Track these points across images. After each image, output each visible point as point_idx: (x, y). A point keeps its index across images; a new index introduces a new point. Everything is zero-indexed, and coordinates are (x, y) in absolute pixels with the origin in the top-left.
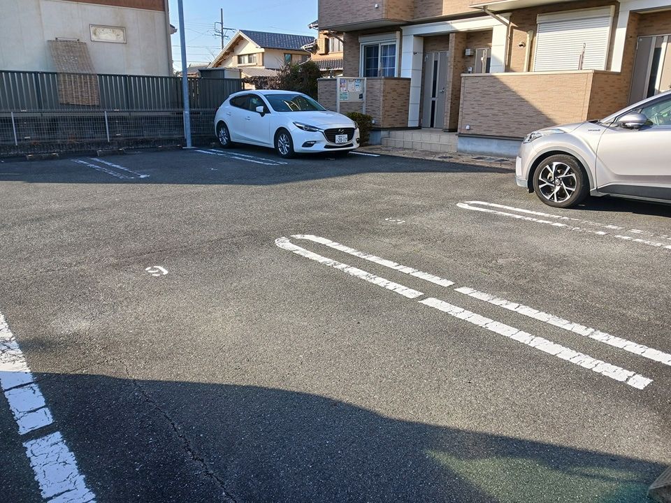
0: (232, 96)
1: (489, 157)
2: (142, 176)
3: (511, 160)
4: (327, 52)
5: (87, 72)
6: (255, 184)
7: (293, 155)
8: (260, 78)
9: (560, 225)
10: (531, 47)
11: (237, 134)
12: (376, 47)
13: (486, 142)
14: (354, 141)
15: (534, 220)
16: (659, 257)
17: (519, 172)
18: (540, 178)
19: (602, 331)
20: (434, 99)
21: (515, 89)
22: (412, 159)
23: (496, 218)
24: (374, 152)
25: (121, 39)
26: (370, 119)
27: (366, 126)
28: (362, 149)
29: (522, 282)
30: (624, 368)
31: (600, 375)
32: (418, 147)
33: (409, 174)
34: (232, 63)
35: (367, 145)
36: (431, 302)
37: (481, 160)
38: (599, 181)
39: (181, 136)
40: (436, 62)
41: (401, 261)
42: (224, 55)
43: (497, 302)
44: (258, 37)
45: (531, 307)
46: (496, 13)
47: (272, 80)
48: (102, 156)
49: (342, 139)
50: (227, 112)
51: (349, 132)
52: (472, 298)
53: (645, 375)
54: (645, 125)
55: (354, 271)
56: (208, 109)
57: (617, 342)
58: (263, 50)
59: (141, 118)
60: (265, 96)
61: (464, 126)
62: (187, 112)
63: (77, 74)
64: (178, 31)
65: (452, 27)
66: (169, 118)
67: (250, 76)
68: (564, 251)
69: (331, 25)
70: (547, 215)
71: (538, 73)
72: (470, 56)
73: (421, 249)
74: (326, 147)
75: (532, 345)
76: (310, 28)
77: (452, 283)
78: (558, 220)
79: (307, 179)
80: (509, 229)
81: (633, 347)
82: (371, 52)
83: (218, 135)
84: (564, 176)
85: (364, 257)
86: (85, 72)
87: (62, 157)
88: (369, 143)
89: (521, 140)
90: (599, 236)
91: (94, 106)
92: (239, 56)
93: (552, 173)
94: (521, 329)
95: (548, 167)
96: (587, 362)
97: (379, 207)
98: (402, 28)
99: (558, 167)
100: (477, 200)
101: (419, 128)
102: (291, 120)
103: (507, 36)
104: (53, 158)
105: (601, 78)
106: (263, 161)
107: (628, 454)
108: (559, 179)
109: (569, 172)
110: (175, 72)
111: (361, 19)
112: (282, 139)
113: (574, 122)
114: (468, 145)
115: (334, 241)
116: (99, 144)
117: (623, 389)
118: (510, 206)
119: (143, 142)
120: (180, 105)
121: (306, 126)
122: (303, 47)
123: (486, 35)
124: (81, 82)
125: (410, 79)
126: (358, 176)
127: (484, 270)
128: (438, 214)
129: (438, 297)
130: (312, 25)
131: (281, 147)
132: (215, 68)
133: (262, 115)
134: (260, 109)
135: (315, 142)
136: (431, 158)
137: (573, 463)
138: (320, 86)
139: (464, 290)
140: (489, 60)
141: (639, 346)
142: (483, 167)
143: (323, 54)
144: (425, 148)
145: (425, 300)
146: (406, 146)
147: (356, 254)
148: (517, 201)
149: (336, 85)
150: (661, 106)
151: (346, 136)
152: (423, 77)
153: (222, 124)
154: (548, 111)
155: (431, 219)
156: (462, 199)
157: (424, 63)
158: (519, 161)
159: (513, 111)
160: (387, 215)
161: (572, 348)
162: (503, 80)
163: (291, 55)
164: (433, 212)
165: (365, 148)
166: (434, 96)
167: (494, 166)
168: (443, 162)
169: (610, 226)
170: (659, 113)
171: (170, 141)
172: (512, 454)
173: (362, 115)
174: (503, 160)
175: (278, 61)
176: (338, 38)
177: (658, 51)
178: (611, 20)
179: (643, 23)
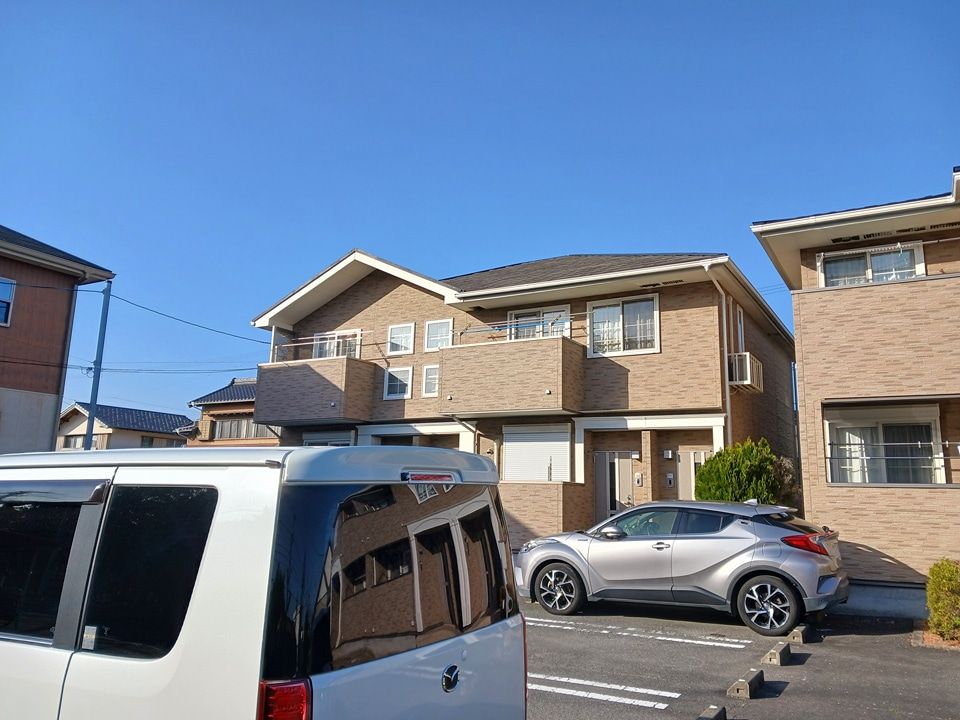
9: (569, 628)
10: (499, 455)
38: (593, 587)
46: (462, 420)
58: (110, 431)
65: (414, 429)
71: (509, 482)
98: (358, 427)
103: (475, 440)
111: (315, 417)
123: (451, 439)
177: (612, 465)
178: (569, 435)
179: (597, 442)
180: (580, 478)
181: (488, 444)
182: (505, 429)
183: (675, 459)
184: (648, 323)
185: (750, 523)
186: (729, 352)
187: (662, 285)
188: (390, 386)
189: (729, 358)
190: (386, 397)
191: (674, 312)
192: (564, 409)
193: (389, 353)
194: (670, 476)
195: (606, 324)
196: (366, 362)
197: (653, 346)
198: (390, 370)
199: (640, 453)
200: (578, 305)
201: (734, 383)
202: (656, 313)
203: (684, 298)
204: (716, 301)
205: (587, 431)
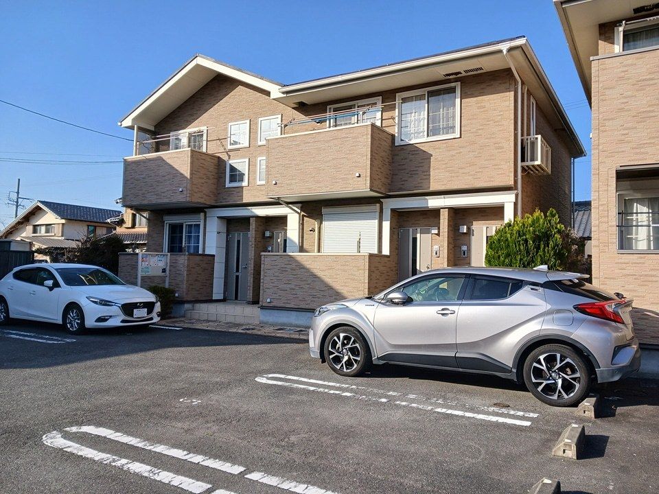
0: (16, 269)
1: (289, 328)
4: (133, 226)
7: (83, 331)
8: (56, 249)
9: (348, 394)
10: (319, 233)
11: (18, 310)
12: (181, 226)
13: (286, 313)
14: (154, 314)
15: (326, 390)
17: (311, 344)
18: (330, 349)
20: (237, 274)
21: (308, 266)
22: (215, 331)
23: (291, 391)
24: (177, 325)
26: (173, 292)
27: (169, 299)
28: (164, 322)
32: (223, 319)
33: (210, 348)
34: (26, 233)
35: (170, 318)
37: (281, 331)
38: (379, 350)
40: (239, 242)
41: (191, 449)
42: (16, 224)
43: (286, 485)
44: (57, 209)
45: (319, 486)
46: (288, 203)
47: (69, 251)
49: (140, 313)
50: (8, 286)
51: (149, 306)
52: (262, 484)
54: (407, 302)
55: (136, 467)
58: (63, 221)
60: (57, 270)
61: (266, 299)
65: (252, 212)
67: (45, 247)
69: (134, 204)
70: (338, 385)
71: (326, 254)
72: (269, 237)
74: (123, 321)
77: (243, 469)
78: (347, 390)
79: (95, 357)
80: (303, 402)
82: (176, 230)
84: (349, 346)
85: (149, 448)
88: (172, 316)
89: (313, 311)
90: (382, 403)
92: (35, 227)
93: (339, 344)
95: (335, 338)
97: (175, 386)
98: (206, 210)
99: (345, 338)
100: (274, 373)
101: (224, 300)
102: (84, 295)
103: (299, 222)
105: (375, 260)
106: (45, 339)
108: (346, 349)
109: (354, 342)
111: (166, 201)
112: (72, 315)
113: (355, 298)
114: (270, 316)
118: (305, 377)
121: (102, 300)
122: (109, 221)
123: (282, 220)
125: (214, 256)
126: (156, 352)
127: (277, 450)
128: (236, 391)
129: (226, 489)
130: (118, 201)
131: (69, 323)
132: (1, 240)
133: (51, 289)
134: (50, 283)
135: (111, 316)
136: (235, 330)
138: (122, 260)
139: (255, 476)
140: (285, 241)
142: (283, 338)
143: (129, 228)
144: (229, 320)
146: (210, 319)
147: (141, 444)
148: (312, 372)
149: (137, 260)
151: (146, 310)
152: (227, 254)
155: (228, 396)
156: (261, 373)
157: (227, 241)
158: (311, 332)
159: (307, 286)
160: (182, 395)
162: (299, 259)
163: (95, 227)
164: (231, 389)
165: (168, 321)
166: (237, 271)
167: (293, 336)
168: (246, 334)
169: (391, 393)
170: (418, 291)
173: (164, 288)
174: (302, 331)
177: (415, 240)
178: (378, 214)
179: (405, 222)
180: (386, 251)
181: (310, 223)
182: (324, 210)
183: (469, 232)
184: (451, 111)
185: (541, 289)
186: (522, 135)
187: (464, 74)
188: (231, 176)
189: (522, 140)
190: (228, 185)
191: (475, 99)
192: (371, 190)
193: (230, 147)
194: (464, 248)
195: (413, 114)
196: (212, 156)
197: (454, 132)
198: (230, 162)
199: (439, 229)
200: (388, 96)
201: (525, 164)
202: (458, 101)
203: (482, 86)
204: (512, 87)
205: (393, 211)
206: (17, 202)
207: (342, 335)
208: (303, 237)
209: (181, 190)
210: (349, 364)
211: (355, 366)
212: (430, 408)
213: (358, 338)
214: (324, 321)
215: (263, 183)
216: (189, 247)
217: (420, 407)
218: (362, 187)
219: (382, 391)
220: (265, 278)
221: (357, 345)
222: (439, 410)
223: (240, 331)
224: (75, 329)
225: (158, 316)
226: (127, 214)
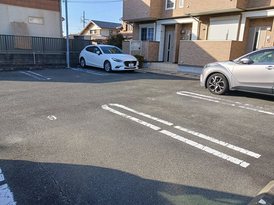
0: (87, 47)
1: (190, 74)
2: (48, 79)
3: (199, 75)
4: (126, 30)
5: (27, 36)
6: (95, 83)
7: (111, 71)
8: (99, 40)
9: (217, 102)
10: (208, 31)
11: (88, 62)
12: (146, 29)
13: (189, 68)
14: (136, 66)
15: (207, 99)
16: (256, 115)
17: (201, 80)
18: (210, 83)
19: (231, 144)
20: (169, 50)
21: (201, 47)
22: (160, 74)
23: (192, 98)
24: (145, 71)
25: (41, 23)
26: (143, 57)
27: (142, 61)
28: (140, 70)
29: (201, 124)
30: (239, 159)
31: (229, 161)
32: (162, 69)
33: (158, 80)
34: (88, 34)
35: (142, 68)
36: (164, 132)
37: (187, 75)
38: (233, 84)
39: (65, 63)
40: (170, 35)
41: (152, 115)
42: (84, 30)
43: (190, 132)
44: (98, 23)
45: (204, 134)
46: (194, 16)
47: (104, 41)
48: (32, 70)
49: (132, 65)
50: (84, 53)
51: (134, 63)
52: (180, 130)
53: (247, 162)
54: (250, 63)
55: (134, 119)
56: (77, 52)
57: (237, 149)
58: (100, 28)
59: (49, 55)
60: (100, 47)
61: (181, 61)
62: (68, 53)
63: (22, 36)
64: (65, 20)
65: (176, 21)
66: (61, 55)
67: (95, 39)
68: (218, 112)
69: (127, 19)
70: (213, 98)
71: (210, 41)
72: (184, 33)
73: (161, 110)
74: (125, 68)
75: (203, 149)
76: (120, 20)
77: (172, 124)
78: (216, 100)
79: (117, 81)
80: (197, 103)
81: (243, 151)
82: (144, 30)
83: (81, 62)
84: (219, 82)
85: (138, 113)
86: (26, 36)
87: (15, 70)
88: (143, 67)
89: (202, 67)
90: (232, 106)
91: (29, 50)
92: (91, 31)
93: (214, 81)
94: (199, 143)
95: (213, 78)
96: (225, 156)
97: (145, 93)
98: (156, 21)
99: (217, 78)
100: (184, 91)
101: (163, 62)
102: (111, 57)
103: (198, 25)
104: (11, 70)
105: (235, 44)
106: (99, 73)
107: (239, 193)
108: (217, 83)
109: (222, 80)
110: (64, 36)
111: (140, 17)
112: (107, 65)
113: (224, 60)
114: (182, 69)
115: (126, 106)
116: (31, 65)
117: (238, 167)
118: (198, 93)
119: (49, 65)
120: (65, 50)
121: (117, 60)
122: (117, 28)
123: (190, 25)
124: (24, 40)
125: (159, 42)
126: (138, 80)
127: (186, 119)
128: (169, 96)
129: (167, 130)
130: (121, 19)
131: (106, 68)
132: (80, 35)
133: (99, 55)
134: (98, 52)
135: (121, 66)
136: (167, 74)
137: (217, 197)
138: (123, 44)
139: (177, 127)
140: (191, 35)
141: (245, 150)
142: (188, 78)
143: (125, 31)
144: (165, 70)
145: (162, 131)
146: (157, 69)
147: (134, 112)
148: (201, 92)
149: (129, 44)
150: (258, 55)
151: (133, 64)
152: (165, 41)
153: (82, 58)
154: (214, 56)
155: (166, 98)
156: (179, 91)
157: (165, 35)
158: (201, 76)
159: (200, 56)
160: (148, 96)
161: (219, 151)
162: (197, 43)
163: (112, 31)
164: (167, 96)
166: (169, 49)
167: (192, 77)
168: (172, 75)
169: (237, 102)
170: (257, 58)
171: (61, 64)
172: (193, 193)
173: (140, 56)
174: (196, 75)
175: (107, 33)
176: (131, 25)
177: (257, 33)
178: (239, 21)
179: (252, 22)
180: (241, 39)
181: (204, 26)
182: (211, 19)
188: (168, 4)
190: (166, 9)
192: (237, 7)
199: (271, 27)
205: (247, 18)
206: (84, 21)
207: (216, 77)
208: (199, 33)
209: (146, 12)
210: (218, 89)
211: (221, 90)
212: (256, 110)
213: (223, 79)
214: (207, 71)
215: (182, 7)
216: (149, 38)
217: (251, 109)
218: (232, 6)
219: (233, 101)
220: (181, 52)
221: (223, 82)
222: (260, 111)
223: (169, 74)
224: (108, 70)
225: (138, 67)
226: (124, 25)
